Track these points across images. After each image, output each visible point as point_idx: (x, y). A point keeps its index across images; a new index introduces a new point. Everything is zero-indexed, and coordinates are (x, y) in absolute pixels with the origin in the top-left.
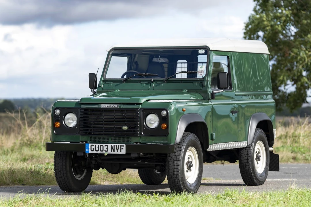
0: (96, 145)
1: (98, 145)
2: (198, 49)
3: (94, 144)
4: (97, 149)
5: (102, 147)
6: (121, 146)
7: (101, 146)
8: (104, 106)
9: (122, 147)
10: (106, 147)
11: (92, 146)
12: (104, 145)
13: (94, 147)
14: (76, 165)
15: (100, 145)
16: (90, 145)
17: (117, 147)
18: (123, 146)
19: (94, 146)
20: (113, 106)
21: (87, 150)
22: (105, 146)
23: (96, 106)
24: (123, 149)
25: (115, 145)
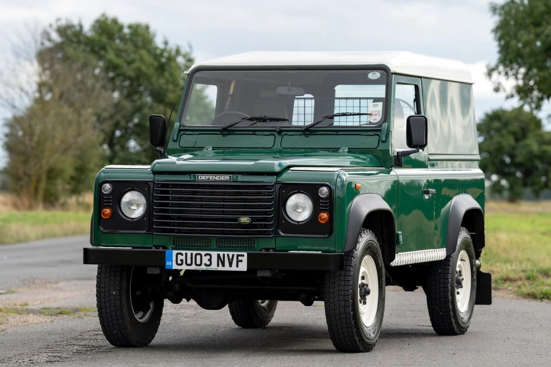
0: (186, 254)
1: (192, 254)
2: (368, 71)
3: (184, 252)
4: (189, 262)
5: (198, 257)
6: (238, 256)
7: (196, 255)
8: (203, 178)
9: (240, 258)
10: (208, 257)
11: (179, 256)
12: (203, 253)
13: (183, 258)
14: (138, 293)
15: (194, 252)
16: (175, 252)
17: (231, 258)
18: (243, 256)
19: (182, 255)
20: (219, 178)
21: (168, 263)
22: (206, 255)
23: (186, 178)
24: (241, 261)
25: (226, 253)
